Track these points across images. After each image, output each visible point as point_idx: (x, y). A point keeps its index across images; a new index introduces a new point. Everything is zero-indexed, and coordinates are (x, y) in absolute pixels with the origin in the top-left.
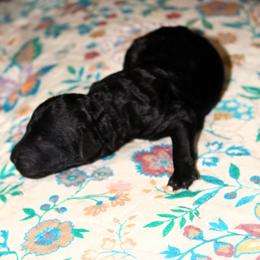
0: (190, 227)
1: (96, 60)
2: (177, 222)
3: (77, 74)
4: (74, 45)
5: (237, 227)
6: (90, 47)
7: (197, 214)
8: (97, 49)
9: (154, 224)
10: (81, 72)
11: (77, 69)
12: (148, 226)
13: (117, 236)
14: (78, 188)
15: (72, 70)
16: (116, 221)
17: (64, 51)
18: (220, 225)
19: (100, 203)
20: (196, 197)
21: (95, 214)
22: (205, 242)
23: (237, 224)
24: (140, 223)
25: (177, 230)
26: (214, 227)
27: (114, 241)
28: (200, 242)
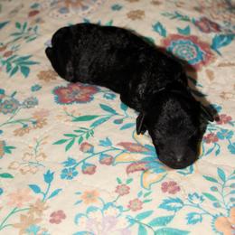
0: (86, 144)
1: (36, 17)
2: (77, 139)
3: (22, 28)
4: (22, 6)
5: (118, 144)
6: (33, 7)
7: (92, 133)
8: (38, 9)
9: (61, 142)
10: (25, 26)
11: (22, 24)
12: (57, 143)
13: (33, 152)
14: (12, 114)
15: (18, 25)
16: (35, 139)
17: (16, 11)
18: (107, 142)
19: (25, 126)
20: (94, 121)
21: (21, 135)
22: (94, 154)
23: (119, 142)
24: (50, 142)
25: (76, 145)
26: (102, 143)
27: (32, 155)
28: (91, 154)
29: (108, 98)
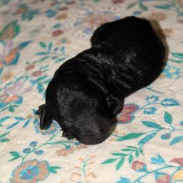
0: (137, 162)
1: (61, 37)
2: (127, 158)
3: (47, 48)
4: (44, 26)
5: (172, 161)
6: (55, 27)
7: (142, 151)
8: (61, 28)
9: (109, 161)
10: (50, 46)
11: (47, 44)
12: (105, 162)
13: (82, 172)
14: (51, 136)
15: (43, 45)
16: (81, 160)
18: (158, 159)
20: (141, 138)
21: (65, 155)
22: (148, 173)
23: (172, 159)
24: (98, 161)
25: (126, 164)
26: (154, 161)
27: (80, 175)
28: (144, 173)
29: (148, 113)
